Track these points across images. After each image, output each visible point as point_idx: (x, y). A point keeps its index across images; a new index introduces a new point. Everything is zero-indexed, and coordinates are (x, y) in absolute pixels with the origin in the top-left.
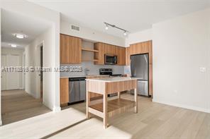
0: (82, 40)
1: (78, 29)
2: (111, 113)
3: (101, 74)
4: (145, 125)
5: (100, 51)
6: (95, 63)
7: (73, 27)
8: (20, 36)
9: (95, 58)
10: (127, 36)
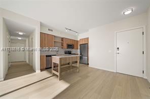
0: (55, 36)
1: (52, 31)
2: (63, 73)
3: (65, 53)
4: (80, 78)
5: (64, 42)
6: (62, 48)
7: (49, 30)
8: (21, 33)
9: (62, 46)
10: (78, 35)
